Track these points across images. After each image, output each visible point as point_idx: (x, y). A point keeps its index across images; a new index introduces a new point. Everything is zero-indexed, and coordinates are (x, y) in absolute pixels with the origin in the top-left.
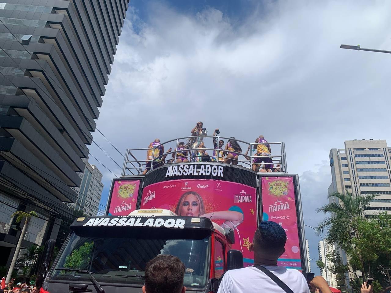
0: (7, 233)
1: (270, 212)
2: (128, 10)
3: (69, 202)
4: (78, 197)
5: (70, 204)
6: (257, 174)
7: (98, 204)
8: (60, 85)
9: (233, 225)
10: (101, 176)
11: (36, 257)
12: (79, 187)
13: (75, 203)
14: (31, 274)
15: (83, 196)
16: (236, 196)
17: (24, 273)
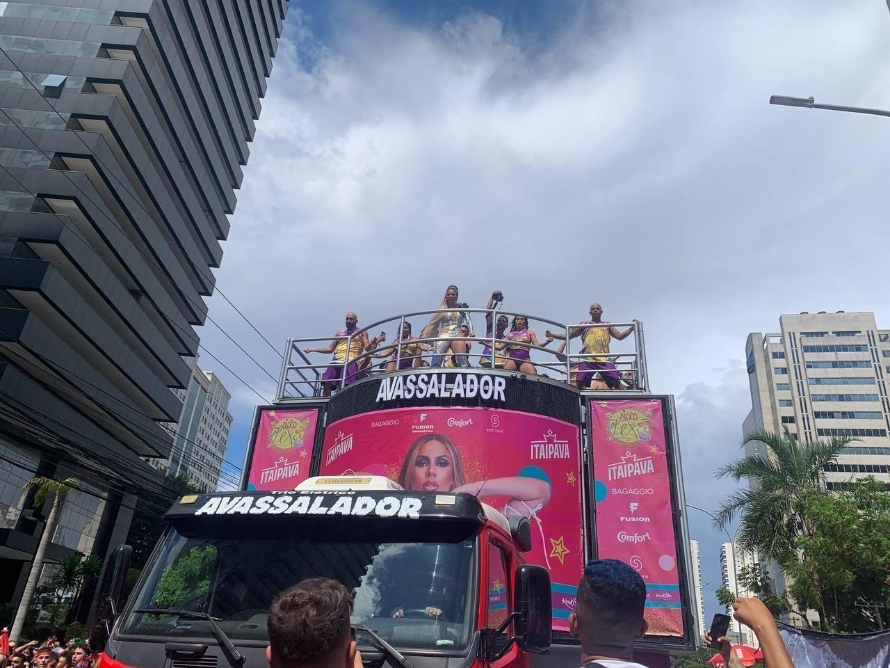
0: (13, 528)
1: (610, 479)
2: (286, 18)
3: (154, 457)
4: (174, 444)
5: (158, 462)
6: (582, 394)
7: (220, 461)
8: (131, 190)
9: (528, 508)
10: (228, 396)
11: (79, 581)
12: (177, 423)
13: (167, 459)
14: (68, 621)
15: (185, 443)
16: (534, 444)
17: (52, 619)
